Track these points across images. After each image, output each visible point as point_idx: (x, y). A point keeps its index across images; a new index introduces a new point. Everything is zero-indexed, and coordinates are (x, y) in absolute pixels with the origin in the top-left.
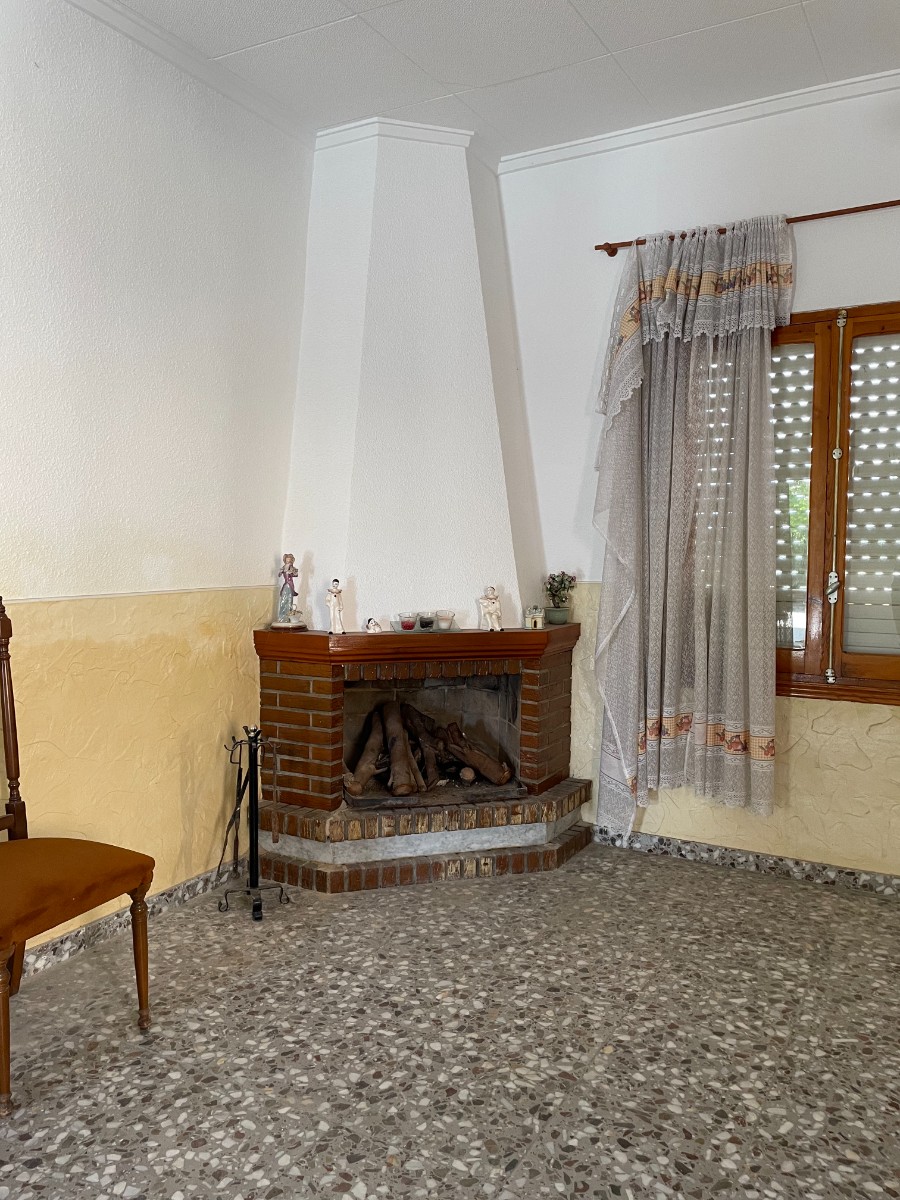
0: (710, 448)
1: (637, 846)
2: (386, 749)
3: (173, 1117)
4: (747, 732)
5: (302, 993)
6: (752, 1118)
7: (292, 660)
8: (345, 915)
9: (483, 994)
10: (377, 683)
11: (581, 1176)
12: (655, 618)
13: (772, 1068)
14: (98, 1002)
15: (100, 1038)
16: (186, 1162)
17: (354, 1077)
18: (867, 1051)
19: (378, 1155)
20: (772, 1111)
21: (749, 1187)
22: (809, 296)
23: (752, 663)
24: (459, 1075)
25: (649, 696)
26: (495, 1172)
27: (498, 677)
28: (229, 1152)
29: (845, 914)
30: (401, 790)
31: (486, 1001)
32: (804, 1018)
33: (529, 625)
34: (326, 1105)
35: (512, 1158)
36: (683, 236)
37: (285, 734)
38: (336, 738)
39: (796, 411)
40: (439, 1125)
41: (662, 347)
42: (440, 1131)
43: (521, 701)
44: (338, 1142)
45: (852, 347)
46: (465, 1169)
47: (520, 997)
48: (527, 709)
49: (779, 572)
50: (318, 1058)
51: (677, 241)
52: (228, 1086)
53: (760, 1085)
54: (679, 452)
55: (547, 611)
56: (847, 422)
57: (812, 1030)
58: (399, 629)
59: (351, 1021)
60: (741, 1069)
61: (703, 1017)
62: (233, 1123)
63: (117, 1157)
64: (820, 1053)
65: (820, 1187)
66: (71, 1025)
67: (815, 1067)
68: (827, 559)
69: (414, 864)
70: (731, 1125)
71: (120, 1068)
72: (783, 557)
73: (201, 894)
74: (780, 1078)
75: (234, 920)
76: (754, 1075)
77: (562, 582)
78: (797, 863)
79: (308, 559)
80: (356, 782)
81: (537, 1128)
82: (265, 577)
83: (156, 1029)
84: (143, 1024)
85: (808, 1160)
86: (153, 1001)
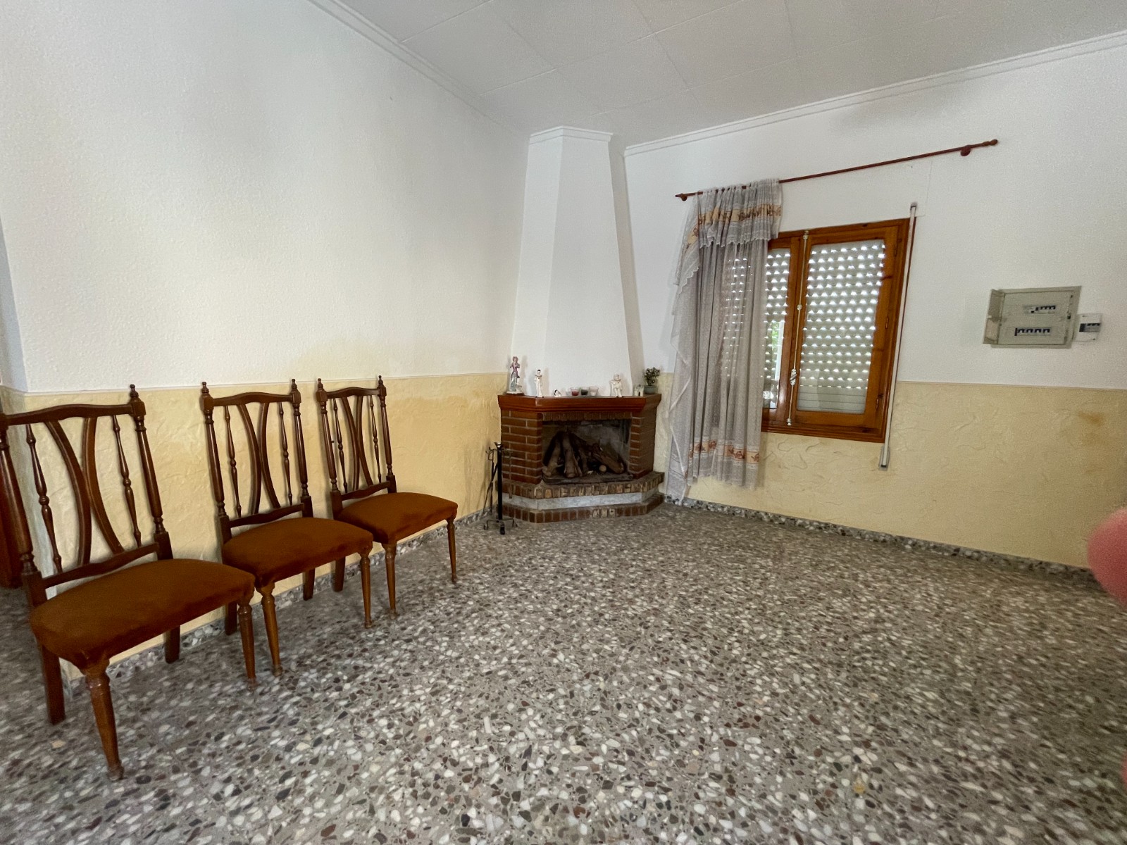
0: (733, 303)
1: (686, 504)
2: (562, 456)
3: (471, 621)
4: (745, 450)
5: (527, 568)
6: (746, 631)
7: (517, 410)
8: (544, 533)
9: (614, 572)
10: (558, 423)
11: (665, 654)
12: (701, 392)
13: (756, 609)
14: (432, 569)
15: (434, 585)
16: (479, 642)
17: (555, 607)
18: (802, 603)
19: (569, 641)
20: (756, 629)
21: (746, 663)
22: (789, 223)
23: (750, 414)
24: (604, 607)
25: (696, 431)
26: (625, 651)
27: (619, 421)
28: (499, 638)
29: (790, 539)
30: (570, 476)
31: (615, 575)
32: (771, 586)
33: (636, 395)
34: (542, 619)
35: (632, 645)
36: (723, 190)
37: (513, 447)
38: (539, 449)
39: (779, 285)
40: (596, 629)
41: (709, 249)
42: (597, 632)
43: (631, 433)
44: (549, 635)
45: (810, 251)
46: (609, 649)
47: (632, 573)
48: (634, 437)
49: (766, 369)
50: (537, 598)
51: (720, 192)
52: (496, 608)
53: (749, 616)
54: (717, 305)
55: (645, 387)
56: (806, 291)
57: (775, 592)
58: (570, 395)
59: (551, 582)
60: (740, 609)
61: (721, 585)
62: (499, 625)
63: (447, 639)
64: (779, 603)
65: (781, 664)
66: (420, 579)
67: (776, 609)
68: (791, 363)
69: (577, 511)
70: (736, 634)
71: (445, 599)
72: (768, 361)
73: (475, 522)
74: (760, 614)
75: (492, 534)
76: (747, 612)
77: (653, 373)
78: (766, 514)
79: (525, 359)
80: (548, 471)
81: (643, 633)
82: (503, 368)
83: (460, 582)
84: (454, 580)
85: (775, 652)
86: (458, 569)
